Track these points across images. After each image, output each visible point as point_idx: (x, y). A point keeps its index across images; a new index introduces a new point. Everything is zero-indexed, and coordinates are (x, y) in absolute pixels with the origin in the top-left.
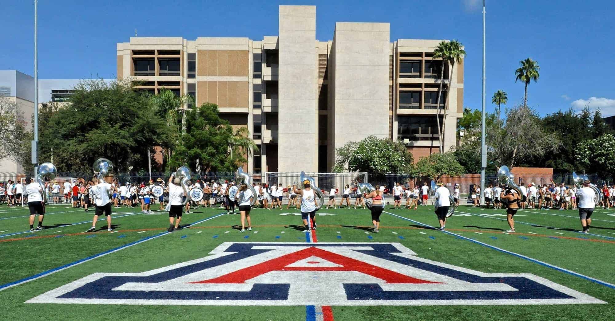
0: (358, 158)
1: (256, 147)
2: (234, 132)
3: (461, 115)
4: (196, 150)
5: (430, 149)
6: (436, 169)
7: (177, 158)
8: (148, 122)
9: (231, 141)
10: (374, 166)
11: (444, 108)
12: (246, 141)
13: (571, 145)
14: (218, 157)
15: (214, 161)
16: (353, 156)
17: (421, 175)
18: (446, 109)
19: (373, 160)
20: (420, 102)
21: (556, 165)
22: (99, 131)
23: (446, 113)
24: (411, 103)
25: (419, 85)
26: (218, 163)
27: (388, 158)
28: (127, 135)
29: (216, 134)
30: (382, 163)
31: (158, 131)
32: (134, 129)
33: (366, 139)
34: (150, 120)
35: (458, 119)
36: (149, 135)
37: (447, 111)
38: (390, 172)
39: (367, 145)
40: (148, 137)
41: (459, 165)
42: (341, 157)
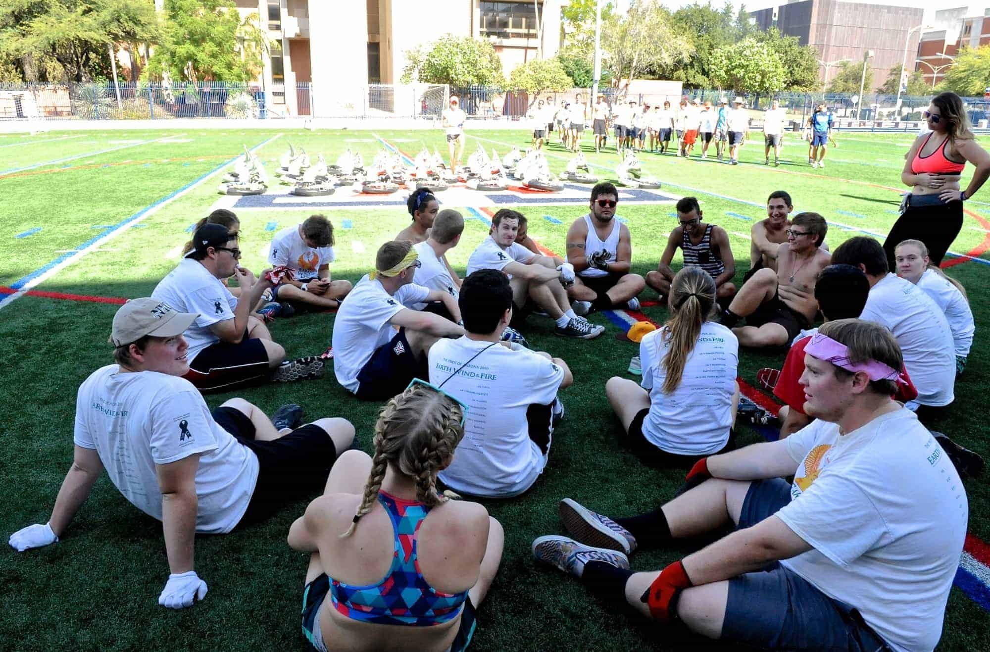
0: (434, 64)
1: (275, 43)
2: (243, 20)
4: (188, 47)
5: (524, 50)
6: (536, 80)
7: (159, 59)
9: (239, 33)
10: (456, 75)
12: (260, 33)
13: (707, 51)
14: (223, 59)
15: (217, 65)
16: (427, 60)
17: (516, 89)
19: (454, 67)
21: (686, 77)
26: (224, 68)
27: (474, 65)
29: (216, 23)
30: (466, 72)
33: (442, 36)
35: (561, 7)
38: (478, 85)
39: (444, 45)
41: (565, 76)
42: (409, 61)
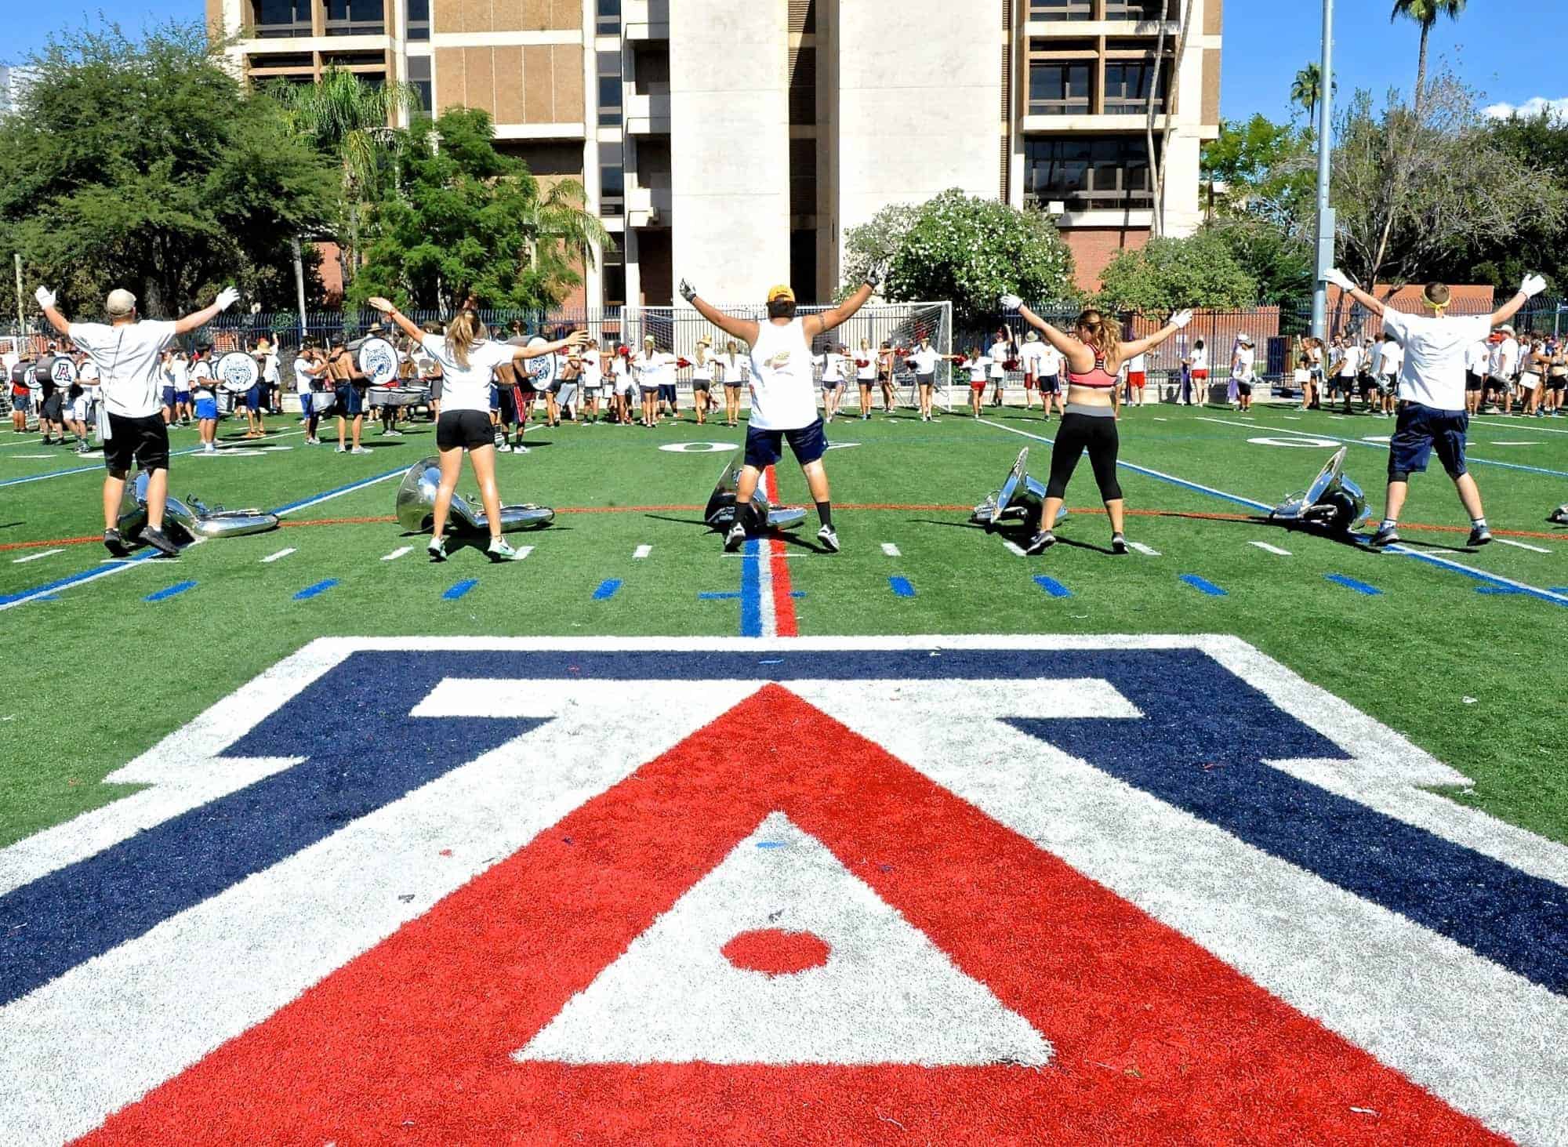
0: (918, 256)
1: (607, 238)
2: (543, 196)
3: (1212, 133)
4: (427, 249)
5: (1119, 233)
6: (1166, 288)
7: (374, 273)
8: (256, 158)
9: (531, 218)
10: (971, 280)
11: (1163, 109)
12: (580, 222)
14: (493, 270)
15: (480, 281)
16: (902, 251)
18: (1170, 111)
19: (966, 263)
20: (1092, 93)
22: (98, 187)
23: (1172, 126)
24: (1063, 97)
25: (1090, 43)
26: (495, 286)
27: (1014, 257)
28: (194, 200)
29: (486, 202)
30: (994, 273)
31: (286, 184)
32: (214, 180)
33: (939, 197)
34: (258, 148)
35: (1203, 142)
36: (261, 196)
37: (1173, 118)
39: (945, 217)
40: (256, 204)
42: (862, 255)
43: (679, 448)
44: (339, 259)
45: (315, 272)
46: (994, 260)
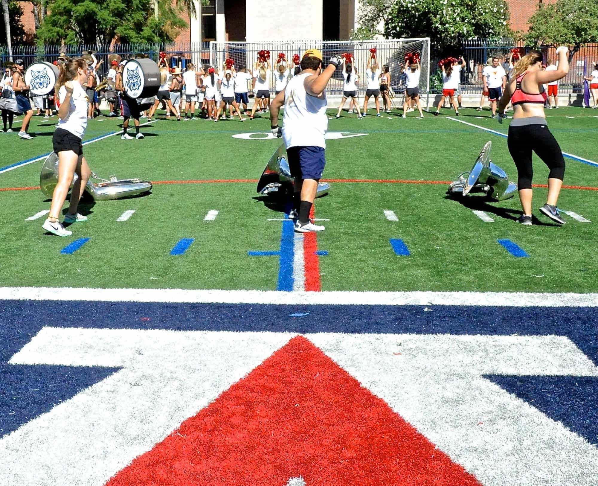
0: (407, 7)
4: (87, 5)
6: (573, 29)
7: (54, 21)
10: (442, 24)
14: (130, 18)
15: (122, 26)
16: (397, 4)
19: (440, 12)
26: (131, 29)
27: (472, 8)
30: (458, 19)
38: (476, 38)
42: (370, 7)
43: (246, 136)
44: (33, 12)
45: (18, 20)
46: (458, 11)
